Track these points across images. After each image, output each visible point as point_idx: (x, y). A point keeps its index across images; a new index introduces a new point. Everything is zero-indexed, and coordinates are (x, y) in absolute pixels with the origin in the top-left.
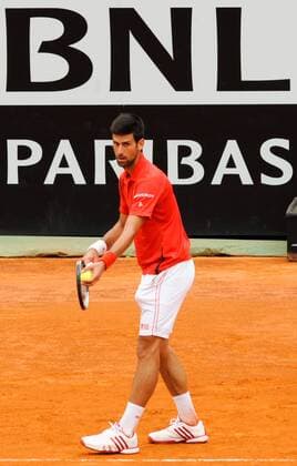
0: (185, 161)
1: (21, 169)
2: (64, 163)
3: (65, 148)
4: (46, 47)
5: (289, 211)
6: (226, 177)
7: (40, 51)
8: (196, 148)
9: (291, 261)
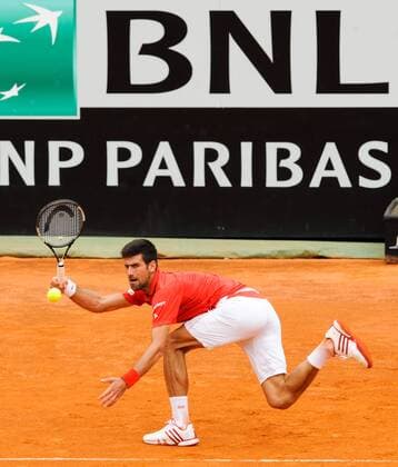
0: (283, 163)
1: (121, 171)
2: (163, 165)
3: (164, 150)
4: (147, 49)
5: (387, 214)
6: (324, 180)
7: (141, 53)
8: (295, 151)
9: (389, 263)
